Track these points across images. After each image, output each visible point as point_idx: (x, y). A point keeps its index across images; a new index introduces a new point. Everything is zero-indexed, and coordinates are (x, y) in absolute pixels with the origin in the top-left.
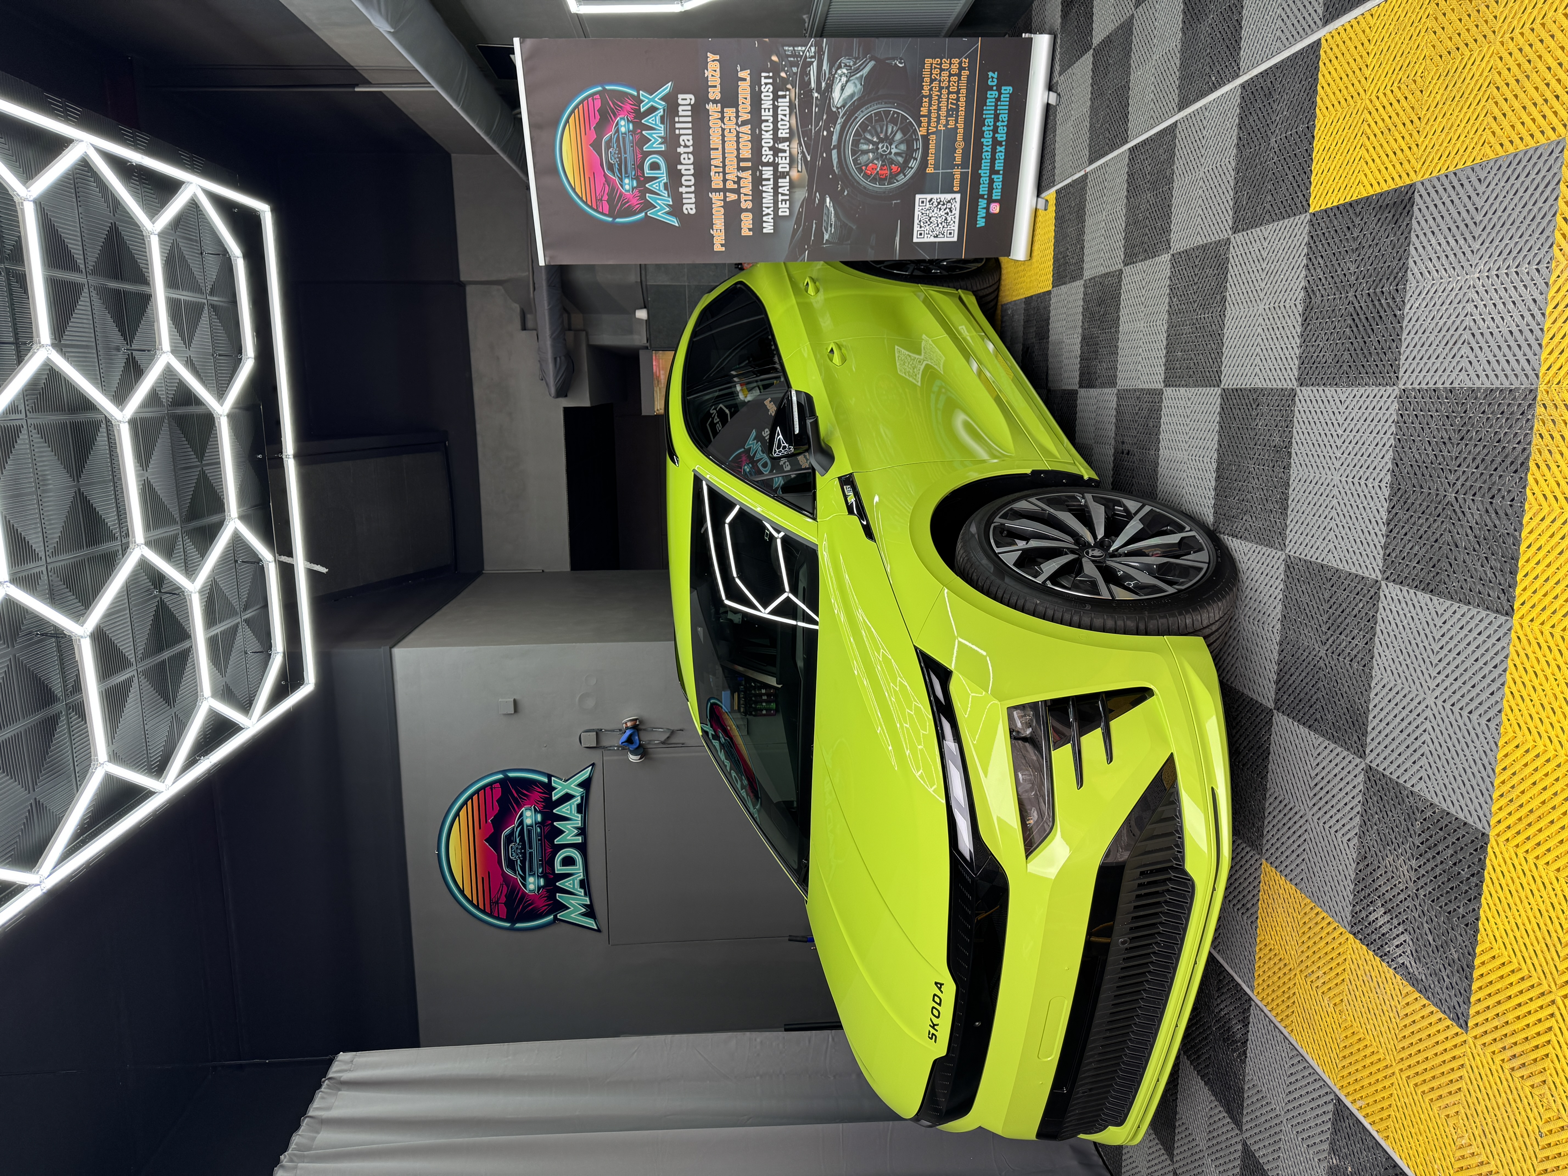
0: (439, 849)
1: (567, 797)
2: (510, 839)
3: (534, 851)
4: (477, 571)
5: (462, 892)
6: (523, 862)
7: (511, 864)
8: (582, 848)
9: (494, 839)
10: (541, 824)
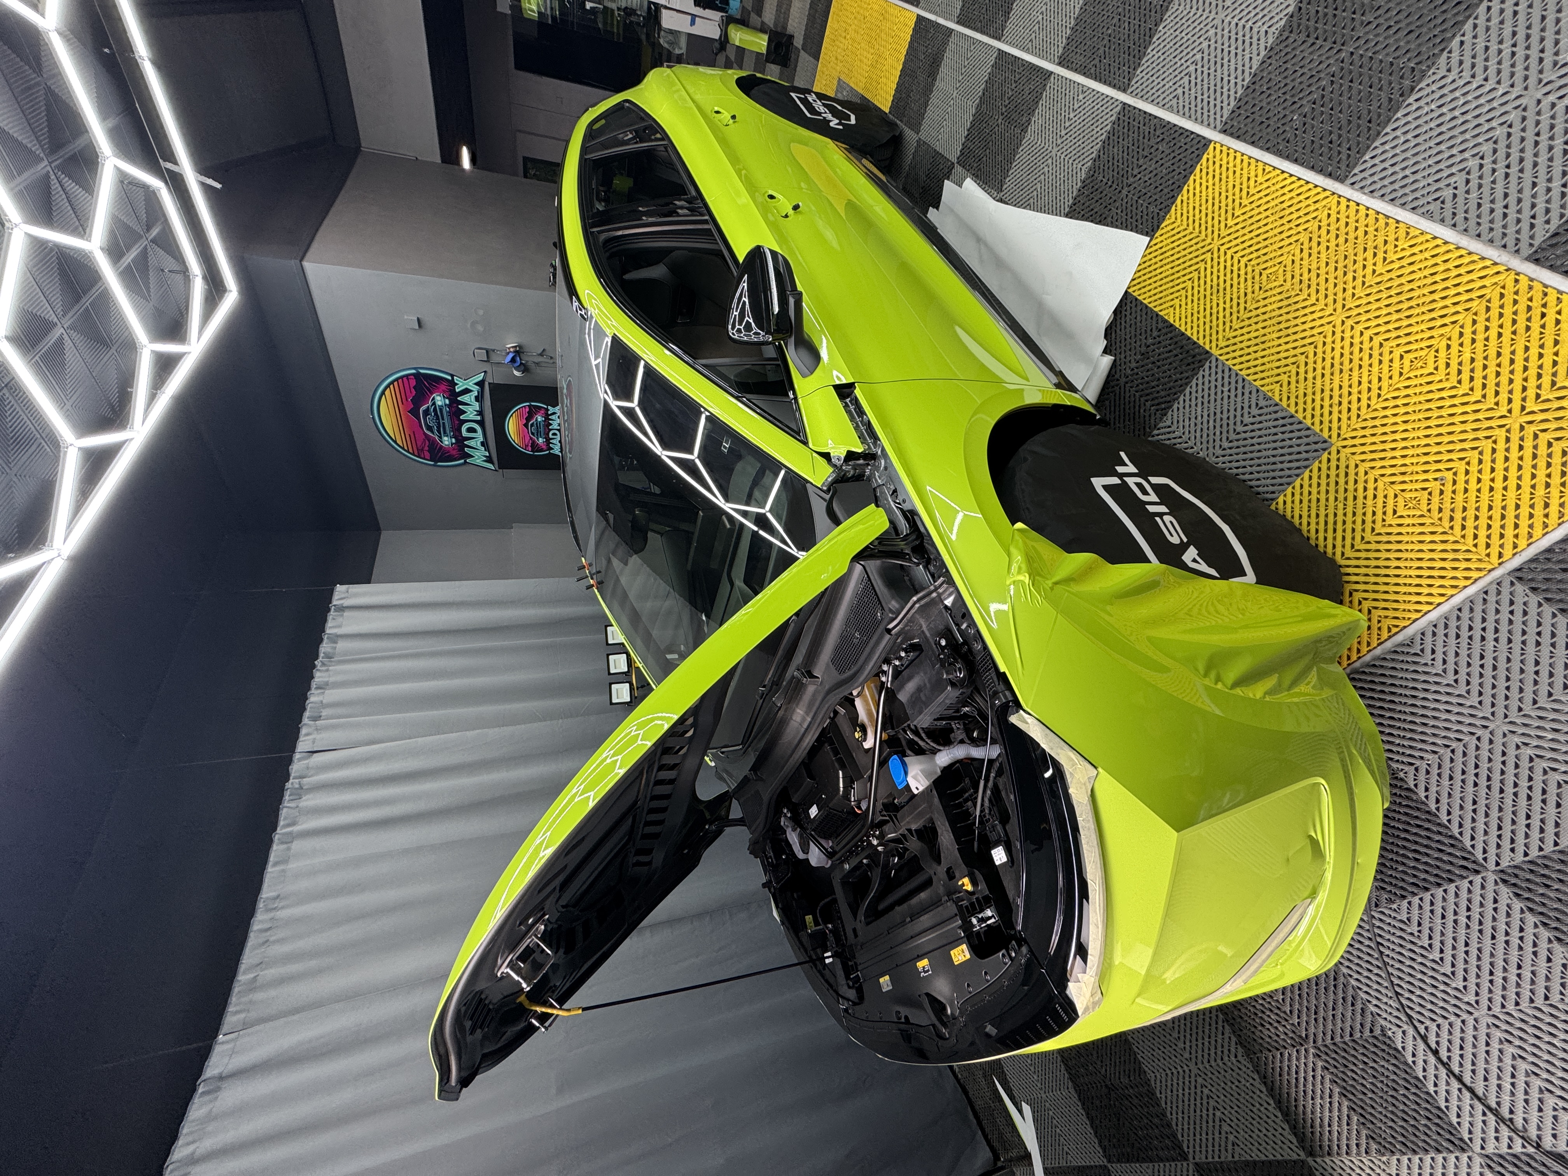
0: (372, 413)
1: (467, 391)
2: (426, 412)
3: (446, 421)
4: (356, 147)
5: (395, 442)
6: (439, 428)
7: (430, 428)
8: (481, 423)
9: (414, 412)
10: (449, 406)
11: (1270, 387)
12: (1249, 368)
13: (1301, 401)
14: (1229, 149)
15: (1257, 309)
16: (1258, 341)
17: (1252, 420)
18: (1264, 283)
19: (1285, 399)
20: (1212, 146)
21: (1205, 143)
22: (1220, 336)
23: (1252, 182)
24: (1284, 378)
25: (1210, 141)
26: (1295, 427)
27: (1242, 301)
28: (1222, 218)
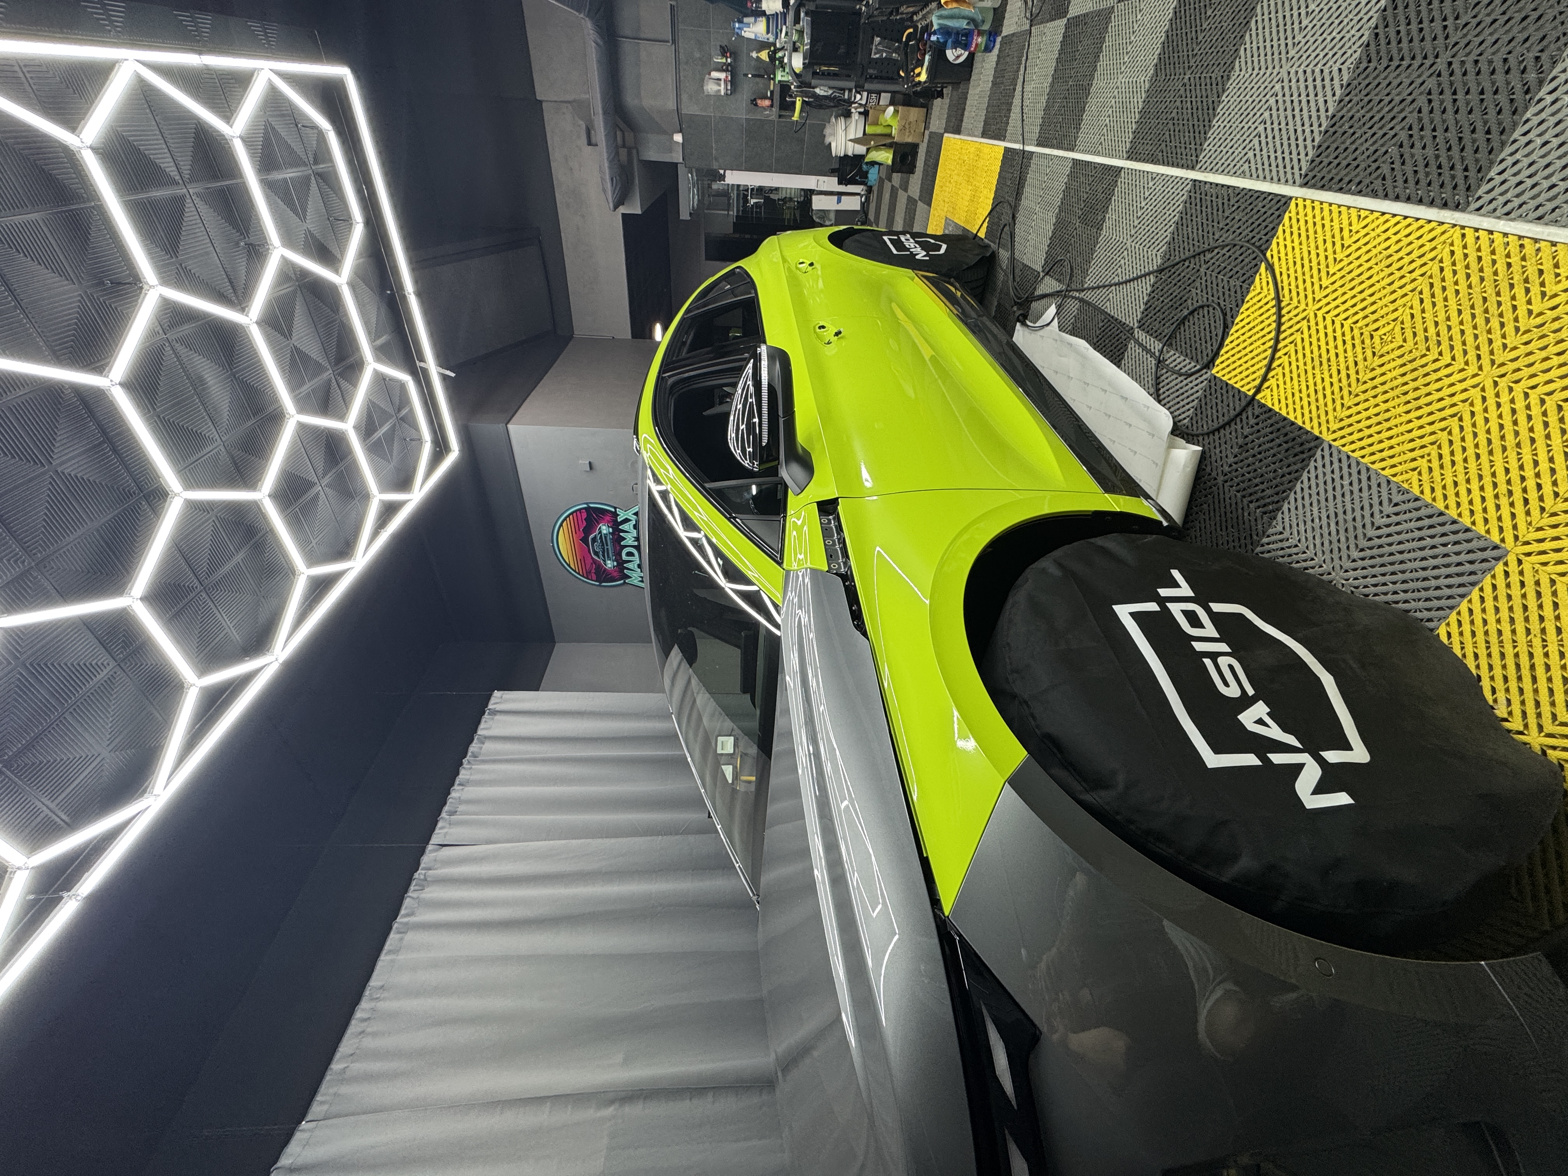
0: (553, 542)
1: (627, 520)
2: (594, 540)
3: (609, 547)
4: (571, 337)
5: (569, 566)
6: (603, 552)
7: (596, 554)
8: (638, 548)
9: (585, 540)
10: (612, 534)
11: (1405, 476)
12: (1373, 454)
13: (1451, 492)
14: (1313, 202)
15: (1372, 379)
16: (1380, 418)
17: (1385, 521)
18: (1378, 347)
19: (1427, 491)
20: (1293, 202)
21: (1283, 202)
22: (1331, 417)
23: (1346, 233)
24: (1423, 464)
25: (1291, 198)
26: (1448, 528)
27: (1352, 371)
28: (1316, 280)
